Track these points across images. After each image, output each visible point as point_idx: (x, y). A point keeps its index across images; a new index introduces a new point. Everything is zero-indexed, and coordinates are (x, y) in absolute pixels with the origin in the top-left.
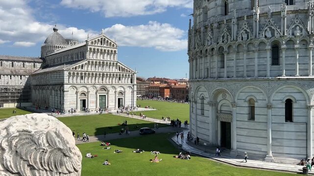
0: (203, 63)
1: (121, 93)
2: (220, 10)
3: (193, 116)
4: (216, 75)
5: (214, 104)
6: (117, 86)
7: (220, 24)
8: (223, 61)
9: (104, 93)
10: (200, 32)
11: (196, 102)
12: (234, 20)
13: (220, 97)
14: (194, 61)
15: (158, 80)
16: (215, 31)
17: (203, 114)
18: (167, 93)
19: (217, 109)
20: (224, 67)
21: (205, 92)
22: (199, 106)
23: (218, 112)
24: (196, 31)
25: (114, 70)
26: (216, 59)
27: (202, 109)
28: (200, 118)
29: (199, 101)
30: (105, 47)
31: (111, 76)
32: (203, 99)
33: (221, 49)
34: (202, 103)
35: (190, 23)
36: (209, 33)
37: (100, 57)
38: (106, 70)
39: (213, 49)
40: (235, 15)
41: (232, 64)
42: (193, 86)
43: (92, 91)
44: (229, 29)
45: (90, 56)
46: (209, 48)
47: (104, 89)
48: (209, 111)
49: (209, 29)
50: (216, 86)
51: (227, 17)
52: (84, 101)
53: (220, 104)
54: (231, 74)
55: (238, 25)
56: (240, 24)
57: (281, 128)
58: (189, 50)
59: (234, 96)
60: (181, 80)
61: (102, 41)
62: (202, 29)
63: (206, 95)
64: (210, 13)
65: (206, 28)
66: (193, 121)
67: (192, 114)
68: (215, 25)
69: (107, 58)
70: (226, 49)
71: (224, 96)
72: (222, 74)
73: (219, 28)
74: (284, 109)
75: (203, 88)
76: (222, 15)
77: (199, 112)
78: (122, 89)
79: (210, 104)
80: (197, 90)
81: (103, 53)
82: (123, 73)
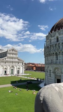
0: (50, 58)
1: (19, 68)
2: (55, 40)
3: (47, 77)
4: (55, 62)
5: (54, 72)
6: (17, 66)
7: (56, 45)
8: (57, 58)
9: (13, 68)
10: (49, 48)
11: (48, 72)
12: (61, 44)
13: (56, 70)
14: (47, 57)
15: (31, 64)
16: (54, 47)
17: (50, 76)
18: (35, 69)
19: (55, 74)
20: (57, 60)
21: (51, 68)
23: (56, 76)
24: (47, 47)
25: (17, 60)
26: (55, 57)
27: (50, 74)
28: (49, 78)
29: (49, 71)
30: (14, 52)
31: (15, 62)
32: (50, 71)
33: (56, 53)
35: (45, 44)
36: (52, 48)
37: (12, 56)
38: (14, 60)
39: (53, 53)
40: (61, 42)
41: (61, 58)
42: (46, 66)
43: (9, 68)
44: (59, 47)
45: (8, 55)
46: (52, 53)
47: (13, 67)
48: (53, 75)
49: (52, 46)
50: (55, 66)
51: (58, 43)
52: (6, 71)
54: (60, 62)
55: (62, 45)
58: (45, 53)
61: (13, 50)
63: (51, 69)
64: (52, 41)
65: (51, 46)
66: (47, 79)
68: (54, 45)
69: (14, 56)
70: (58, 53)
71: (58, 70)
72: (57, 62)
73: (55, 46)
75: (50, 67)
76: (56, 42)
77: (49, 75)
78: (19, 67)
79: (53, 72)
80: (48, 67)
81: (13, 54)
82: (20, 61)
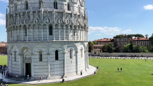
0: (15, 33)
2: (24, 7)
4: (22, 39)
5: (22, 54)
7: (24, 13)
8: (26, 33)
10: (13, 16)
11: (11, 54)
12: (31, 13)
13: (25, 51)
14: (10, 32)
16: (22, 17)
17: (15, 61)
19: (23, 57)
20: (27, 36)
21: (17, 48)
22: (13, 56)
23: (24, 59)
24: (11, 15)
26: (22, 31)
27: (15, 58)
28: (14, 63)
29: (13, 54)
32: (15, 52)
33: (25, 26)
34: (15, 55)
35: (7, 11)
36: (18, 18)
39: (20, 26)
40: (32, 10)
41: (31, 34)
42: (10, 46)
44: (29, 17)
46: (18, 25)
48: (19, 59)
49: (18, 15)
50: (23, 45)
51: (28, 11)
53: (25, 55)
54: (30, 39)
55: (33, 15)
56: (34, 15)
57: (54, 63)
58: (7, 25)
59: (32, 50)
60: (2, 42)
62: (14, 15)
63: (17, 50)
64: (19, 7)
65: (16, 14)
66: (10, 65)
67: (9, 61)
68: (22, 14)
70: (27, 26)
71: (27, 50)
72: (26, 39)
73: (24, 15)
74: (55, 55)
75: (15, 47)
76: (25, 9)
77: (13, 59)
79: (19, 55)
80: (12, 47)
